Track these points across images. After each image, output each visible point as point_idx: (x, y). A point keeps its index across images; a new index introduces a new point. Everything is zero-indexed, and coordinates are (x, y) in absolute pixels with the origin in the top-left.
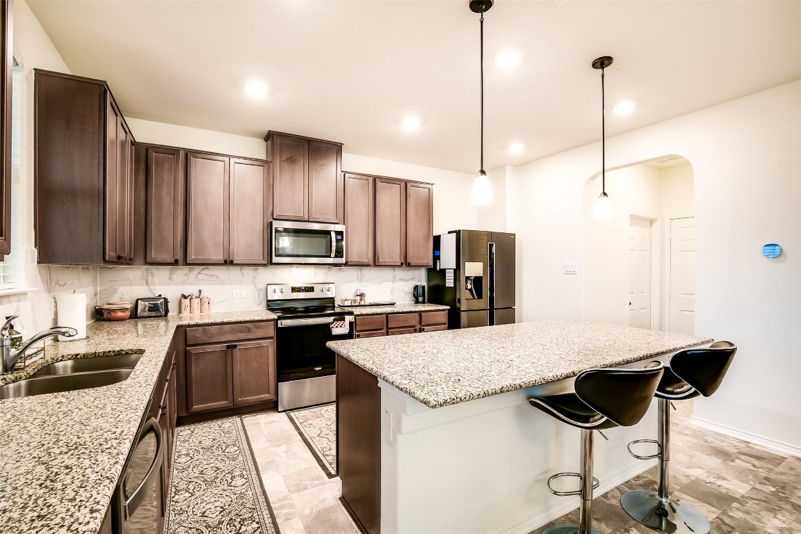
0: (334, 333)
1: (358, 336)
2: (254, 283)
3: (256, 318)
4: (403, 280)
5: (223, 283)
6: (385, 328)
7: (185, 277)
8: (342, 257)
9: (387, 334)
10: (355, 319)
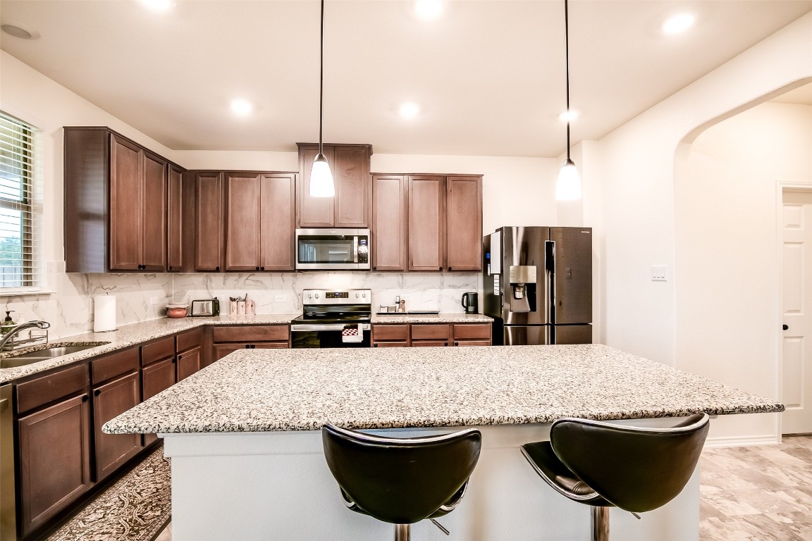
0: (344, 341)
1: (376, 346)
2: (293, 289)
3: (272, 322)
4: (454, 287)
5: (266, 288)
6: (408, 340)
7: (236, 283)
8: (366, 262)
9: (411, 346)
10: (372, 328)
